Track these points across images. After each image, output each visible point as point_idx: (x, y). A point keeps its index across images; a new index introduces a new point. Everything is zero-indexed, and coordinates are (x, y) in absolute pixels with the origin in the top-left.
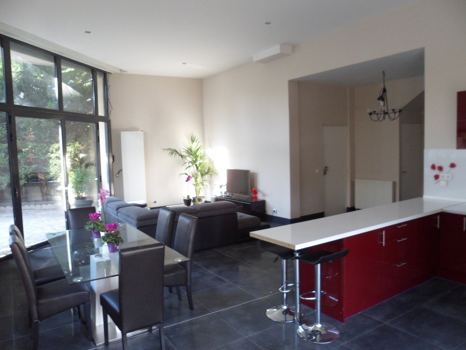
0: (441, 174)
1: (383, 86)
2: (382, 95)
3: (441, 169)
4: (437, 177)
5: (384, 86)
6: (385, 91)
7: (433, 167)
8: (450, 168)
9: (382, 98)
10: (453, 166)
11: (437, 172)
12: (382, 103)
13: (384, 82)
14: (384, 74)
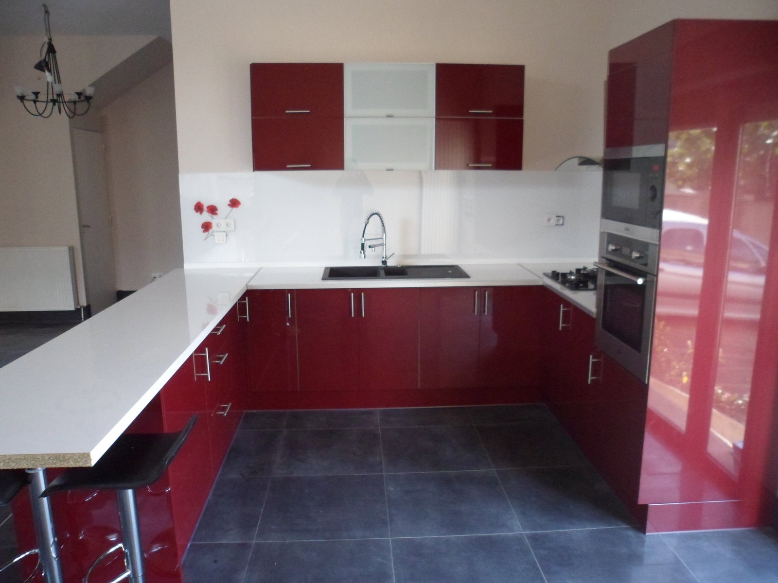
0: (214, 220)
1: (46, 40)
2: (45, 59)
3: (213, 210)
4: (207, 227)
5: (50, 39)
6: (51, 50)
7: (199, 208)
8: (230, 208)
9: (42, 66)
10: (234, 203)
11: (206, 217)
12: (49, 77)
13: (48, 30)
14: (47, 12)
